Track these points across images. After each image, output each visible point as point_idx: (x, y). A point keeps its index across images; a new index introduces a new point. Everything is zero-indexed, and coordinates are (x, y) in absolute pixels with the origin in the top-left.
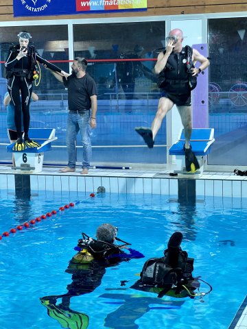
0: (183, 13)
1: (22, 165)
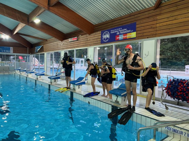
0: (148, 38)
1: (74, 89)
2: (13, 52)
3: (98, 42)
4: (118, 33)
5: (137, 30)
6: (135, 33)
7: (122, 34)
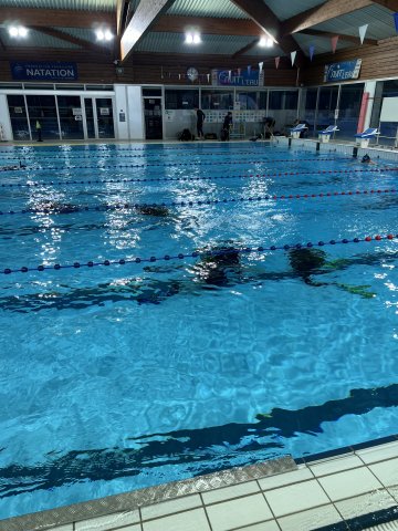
2: (266, 84)
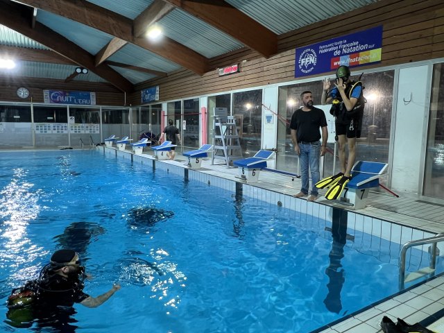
0: (411, 61)
3: (289, 74)
4: (338, 53)
5: (383, 44)
6: (379, 51)
7: (347, 54)
